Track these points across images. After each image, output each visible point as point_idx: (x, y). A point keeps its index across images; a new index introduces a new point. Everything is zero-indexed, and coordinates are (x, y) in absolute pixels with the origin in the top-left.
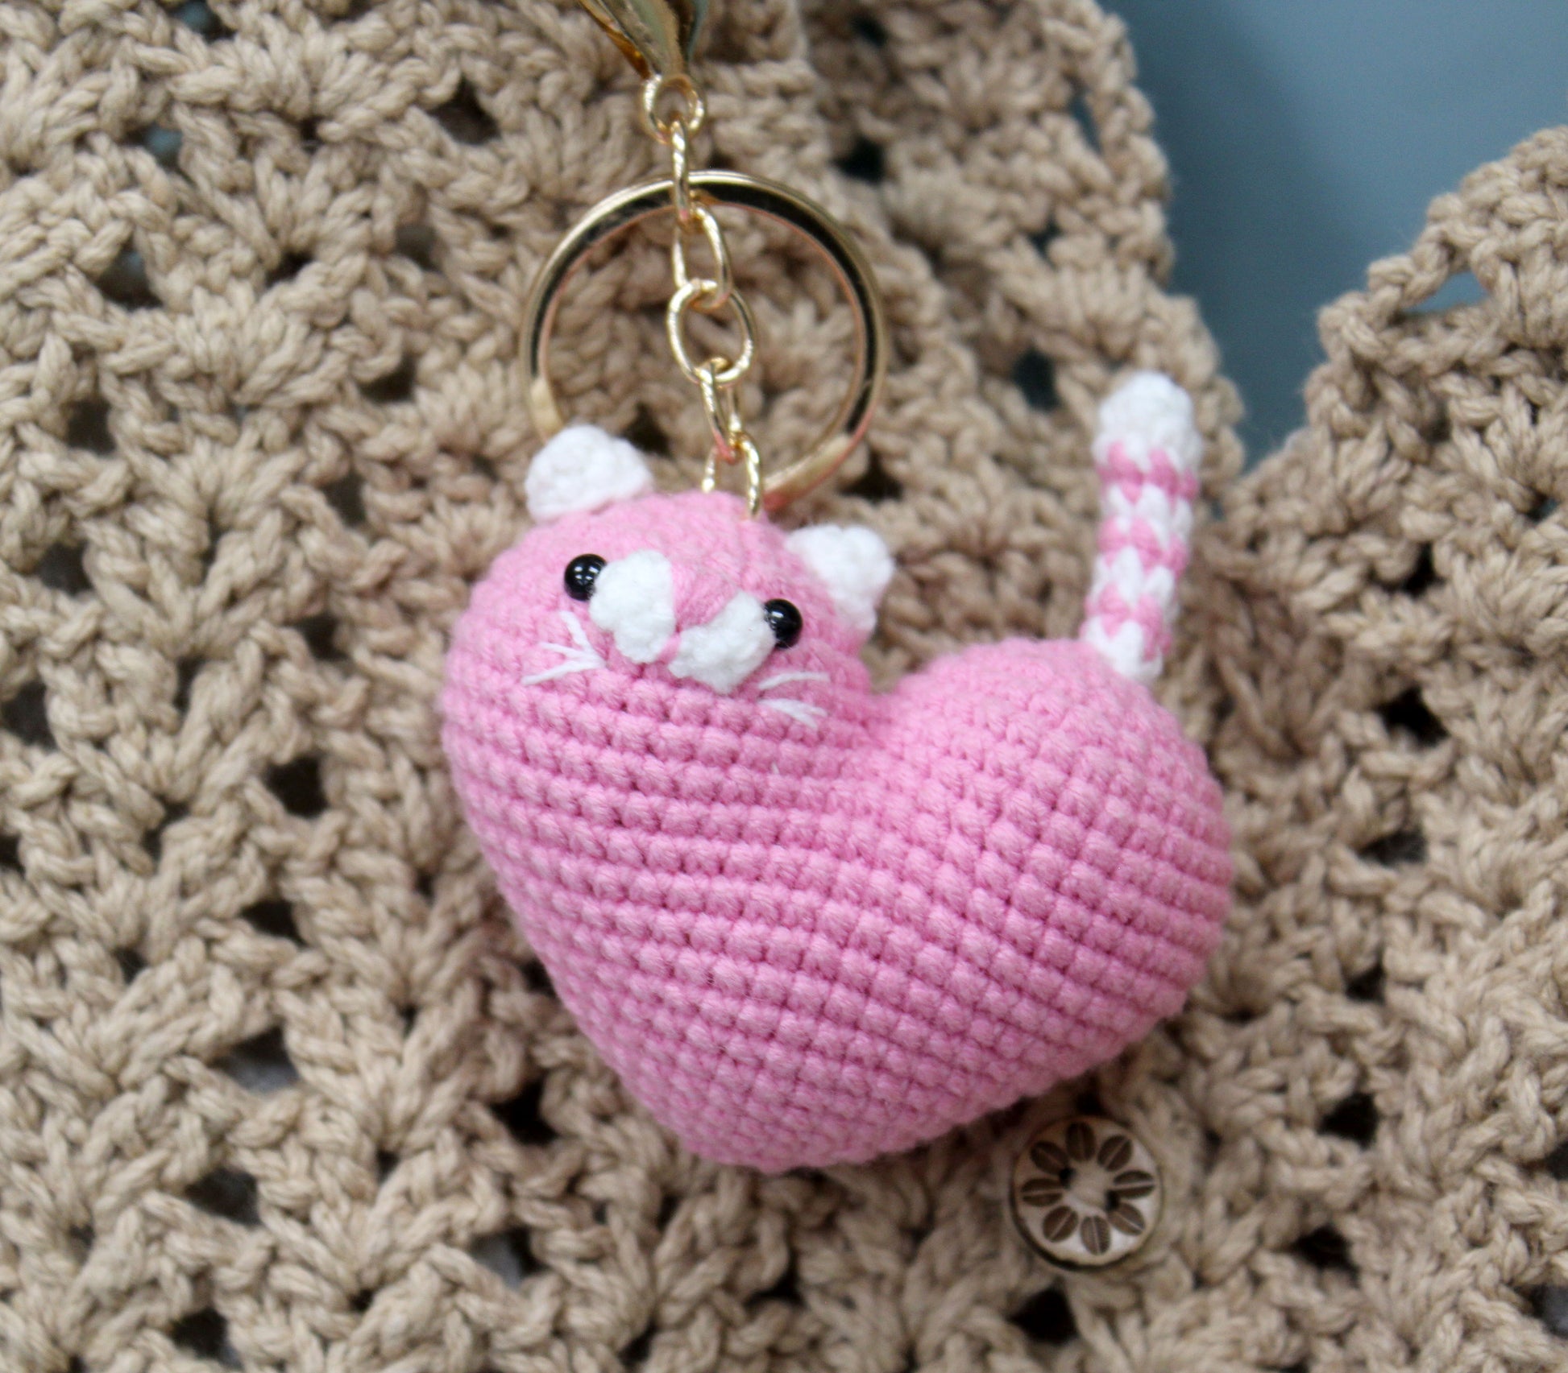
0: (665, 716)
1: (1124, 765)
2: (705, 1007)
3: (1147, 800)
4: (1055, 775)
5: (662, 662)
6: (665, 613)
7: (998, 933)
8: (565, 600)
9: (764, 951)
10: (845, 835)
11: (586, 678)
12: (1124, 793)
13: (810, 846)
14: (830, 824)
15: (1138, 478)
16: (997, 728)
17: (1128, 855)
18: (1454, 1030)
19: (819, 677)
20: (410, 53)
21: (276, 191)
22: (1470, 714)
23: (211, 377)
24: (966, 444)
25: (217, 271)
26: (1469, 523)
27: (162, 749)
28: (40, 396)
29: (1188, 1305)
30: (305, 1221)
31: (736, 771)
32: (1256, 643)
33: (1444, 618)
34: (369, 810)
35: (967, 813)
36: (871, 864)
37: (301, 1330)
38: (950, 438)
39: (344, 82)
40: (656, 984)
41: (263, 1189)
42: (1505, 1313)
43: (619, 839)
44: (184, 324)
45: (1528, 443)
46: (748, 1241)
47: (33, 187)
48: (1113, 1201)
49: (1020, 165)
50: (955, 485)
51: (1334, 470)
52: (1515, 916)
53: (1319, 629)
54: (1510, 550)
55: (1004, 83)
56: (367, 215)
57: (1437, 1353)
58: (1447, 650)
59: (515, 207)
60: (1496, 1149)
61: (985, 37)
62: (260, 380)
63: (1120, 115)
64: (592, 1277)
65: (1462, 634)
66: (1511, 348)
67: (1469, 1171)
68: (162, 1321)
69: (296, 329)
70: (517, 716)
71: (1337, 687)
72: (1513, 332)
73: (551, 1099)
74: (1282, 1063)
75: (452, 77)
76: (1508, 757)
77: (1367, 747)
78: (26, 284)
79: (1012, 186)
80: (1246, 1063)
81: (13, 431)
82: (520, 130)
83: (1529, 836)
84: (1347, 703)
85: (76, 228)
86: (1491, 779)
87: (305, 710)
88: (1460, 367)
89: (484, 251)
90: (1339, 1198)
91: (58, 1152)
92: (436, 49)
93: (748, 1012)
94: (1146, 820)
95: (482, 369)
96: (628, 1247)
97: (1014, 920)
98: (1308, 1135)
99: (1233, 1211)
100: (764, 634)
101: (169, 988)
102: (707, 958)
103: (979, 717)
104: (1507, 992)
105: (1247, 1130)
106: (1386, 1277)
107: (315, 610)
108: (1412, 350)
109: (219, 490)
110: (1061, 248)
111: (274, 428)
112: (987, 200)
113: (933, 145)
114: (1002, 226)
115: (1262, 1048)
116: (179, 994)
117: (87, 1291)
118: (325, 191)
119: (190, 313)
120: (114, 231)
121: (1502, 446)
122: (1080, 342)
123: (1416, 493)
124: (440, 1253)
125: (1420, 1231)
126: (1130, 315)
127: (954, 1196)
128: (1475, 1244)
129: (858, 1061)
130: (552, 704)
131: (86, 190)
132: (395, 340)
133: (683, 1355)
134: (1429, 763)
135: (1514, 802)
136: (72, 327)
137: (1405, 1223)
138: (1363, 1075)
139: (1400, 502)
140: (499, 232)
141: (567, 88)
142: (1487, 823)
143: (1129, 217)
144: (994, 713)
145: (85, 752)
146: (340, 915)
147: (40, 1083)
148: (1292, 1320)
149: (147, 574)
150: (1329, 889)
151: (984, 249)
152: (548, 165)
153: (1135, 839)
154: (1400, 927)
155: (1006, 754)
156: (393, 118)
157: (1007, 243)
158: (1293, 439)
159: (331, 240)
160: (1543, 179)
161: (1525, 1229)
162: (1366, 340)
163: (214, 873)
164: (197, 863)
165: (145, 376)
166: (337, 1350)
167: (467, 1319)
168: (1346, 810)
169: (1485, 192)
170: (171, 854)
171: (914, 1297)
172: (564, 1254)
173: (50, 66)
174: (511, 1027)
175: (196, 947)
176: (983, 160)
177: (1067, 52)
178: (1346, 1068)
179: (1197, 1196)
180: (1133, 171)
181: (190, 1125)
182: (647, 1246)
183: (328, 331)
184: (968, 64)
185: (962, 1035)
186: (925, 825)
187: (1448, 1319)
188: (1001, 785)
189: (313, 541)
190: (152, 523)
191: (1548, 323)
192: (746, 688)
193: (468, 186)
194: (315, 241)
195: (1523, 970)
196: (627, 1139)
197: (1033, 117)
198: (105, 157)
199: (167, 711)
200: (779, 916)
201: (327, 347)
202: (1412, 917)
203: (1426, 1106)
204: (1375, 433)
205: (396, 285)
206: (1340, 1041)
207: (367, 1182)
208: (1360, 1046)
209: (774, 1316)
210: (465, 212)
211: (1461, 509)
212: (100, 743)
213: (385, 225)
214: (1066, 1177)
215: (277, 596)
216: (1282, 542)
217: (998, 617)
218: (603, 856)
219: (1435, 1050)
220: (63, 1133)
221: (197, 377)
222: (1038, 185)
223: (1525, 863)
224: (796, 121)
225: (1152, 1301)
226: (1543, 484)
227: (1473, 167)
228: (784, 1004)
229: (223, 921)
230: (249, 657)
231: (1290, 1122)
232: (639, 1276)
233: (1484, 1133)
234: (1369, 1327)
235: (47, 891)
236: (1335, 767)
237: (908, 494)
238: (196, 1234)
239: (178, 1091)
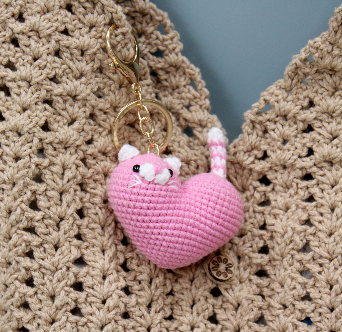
0: (155, 190)
1: (228, 191)
2: (166, 239)
3: (232, 196)
4: (218, 194)
5: (153, 181)
6: (153, 172)
7: (212, 221)
8: (134, 173)
9: (175, 228)
10: (185, 207)
11: (140, 185)
12: (229, 195)
13: (180, 209)
14: (182, 205)
15: (217, 145)
16: (207, 187)
17: (231, 205)
18: (282, 231)
19: (176, 181)
20: (90, 83)
21: (70, 109)
22: (276, 178)
23: (62, 142)
24: (182, 143)
25: (61, 124)
26: (273, 146)
27: (59, 209)
28: (34, 148)
29: (239, 286)
30: (93, 289)
31: (167, 198)
32: (236, 172)
33: (270, 163)
34: (93, 216)
35: (205, 201)
36: (190, 211)
37: (94, 308)
38: (179, 142)
39: (81, 89)
40: (156, 236)
41: (84, 284)
42: (298, 276)
43: (149, 212)
44: (57, 133)
45: (283, 131)
46: (165, 285)
47: (28, 112)
48: (227, 269)
49: (183, 95)
50: (182, 151)
51: (249, 140)
52: (289, 211)
53: (248, 168)
54: (281, 150)
55: (179, 81)
56: (85, 112)
57: (287, 285)
58: (271, 168)
59: (108, 109)
60: (293, 249)
61: (175, 73)
62: (70, 142)
63: (200, 84)
64: (141, 293)
65: (273, 165)
66: (277, 116)
67: (289, 253)
68: (69, 310)
69: (76, 133)
70: (128, 193)
71: (251, 177)
72: (278, 113)
73: (128, 264)
74: (251, 242)
75: (97, 87)
76: (284, 185)
77: (258, 187)
78: (30, 129)
79: (182, 98)
80: (244, 243)
81: (29, 155)
82: (108, 95)
83: (289, 197)
84: (253, 180)
85: (37, 118)
86: (281, 189)
87: (81, 199)
88: (269, 120)
89: (104, 116)
90: (264, 263)
91: (48, 282)
92: (94, 82)
93: (173, 239)
94: (233, 200)
95: (104, 137)
96: (146, 287)
97: (215, 218)
98: (257, 254)
99: (245, 269)
100: (169, 174)
101: (65, 251)
102: (165, 230)
103: (203, 185)
104: (291, 223)
105: (246, 255)
106: (275, 275)
107: (81, 182)
108: (260, 118)
109: (65, 162)
110: (192, 108)
111: (73, 150)
112: (178, 101)
113: (167, 93)
114: (181, 106)
115: (247, 240)
116: (67, 251)
117: (56, 306)
118: (78, 108)
119: (58, 131)
120: (44, 118)
121: (278, 133)
122: (197, 124)
123: (263, 142)
124: (117, 291)
125: (280, 266)
126: (206, 119)
127: (198, 272)
128: (290, 266)
129: (191, 245)
130: (135, 190)
131: (38, 112)
132: (90, 133)
133: (158, 305)
134: (269, 188)
135: (285, 192)
136: (39, 136)
137: (277, 265)
138: (265, 242)
139: (260, 144)
140: (105, 113)
141: (115, 87)
142: (281, 196)
143: (203, 102)
144: (206, 184)
145: (46, 210)
146: (90, 235)
147: (43, 270)
148: (258, 286)
149: (54, 178)
150: (254, 212)
151: (179, 110)
152: (114, 101)
153: (231, 203)
154: (268, 216)
155: (210, 191)
156: (89, 95)
157: (182, 109)
158: (240, 136)
159: (79, 117)
160: (280, 88)
161: (300, 261)
162: (253, 117)
163: (70, 230)
164: (67, 228)
165: (51, 143)
166: (101, 311)
167: (123, 302)
168: (255, 198)
169: (271, 91)
170: (62, 227)
171: (193, 291)
172: (136, 290)
173: (29, 91)
174: (121, 251)
175: (68, 243)
176: (176, 94)
177: (190, 74)
178: (262, 241)
179: (239, 268)
180: (203, 94)
181: (71, 274)
182: (149, 287)
183: (80, 132)
184: (172, 78)
185: (207, 239)
186: (198, 204)
187: (288, 279)
188: (209, 196)
189: (81, 169)
190: (55, 169)
191: (284, 111)
192: (167, 184)
193: (101, 106)
194: (77, 117)
195: (293, 219)
196: (143, 269)
197: (185, 86)
198: (41, 106)
199: (59, 202)
200: (177, 222)
201: (80, 135)
202: (269, 214)
203: (278, 244)
204: (255, 133)
205: (90, 124)
206: (261, 237)
207: (102, 281)
208: (264, 237)
209: (171, 297)
210: (101, 110)
211: (271, 144)
212: (48, 208)
213: (88, 113)
214: (218, 266)
215: (75, 180)
216: (240, 154)
217: (190, 173)
218: (146, 215)
219: (279, 235)
220: (48, 279)
221: (60, 143)
222: (187, 98)
223: (290, 202)
224: (150, 90)
225: (233, 286)
226: (285, 138)
227: (268, 87)
228: (179, 237)
229: (71, 238)
230: (72, 191)
231: (254, 252)
232: (149, 292)
233: (291, 246)
234: (273, 283)
235: (42, 236)
236: (252, 191)
237: (173, 153)
238: (74, 293)
239: (68, 268)
